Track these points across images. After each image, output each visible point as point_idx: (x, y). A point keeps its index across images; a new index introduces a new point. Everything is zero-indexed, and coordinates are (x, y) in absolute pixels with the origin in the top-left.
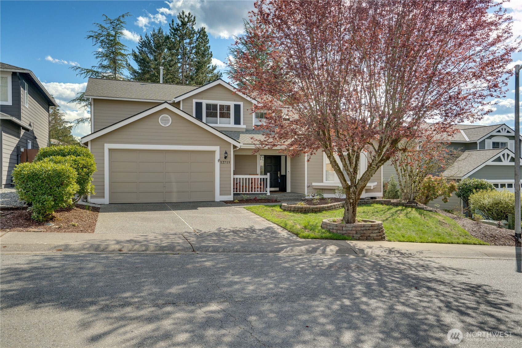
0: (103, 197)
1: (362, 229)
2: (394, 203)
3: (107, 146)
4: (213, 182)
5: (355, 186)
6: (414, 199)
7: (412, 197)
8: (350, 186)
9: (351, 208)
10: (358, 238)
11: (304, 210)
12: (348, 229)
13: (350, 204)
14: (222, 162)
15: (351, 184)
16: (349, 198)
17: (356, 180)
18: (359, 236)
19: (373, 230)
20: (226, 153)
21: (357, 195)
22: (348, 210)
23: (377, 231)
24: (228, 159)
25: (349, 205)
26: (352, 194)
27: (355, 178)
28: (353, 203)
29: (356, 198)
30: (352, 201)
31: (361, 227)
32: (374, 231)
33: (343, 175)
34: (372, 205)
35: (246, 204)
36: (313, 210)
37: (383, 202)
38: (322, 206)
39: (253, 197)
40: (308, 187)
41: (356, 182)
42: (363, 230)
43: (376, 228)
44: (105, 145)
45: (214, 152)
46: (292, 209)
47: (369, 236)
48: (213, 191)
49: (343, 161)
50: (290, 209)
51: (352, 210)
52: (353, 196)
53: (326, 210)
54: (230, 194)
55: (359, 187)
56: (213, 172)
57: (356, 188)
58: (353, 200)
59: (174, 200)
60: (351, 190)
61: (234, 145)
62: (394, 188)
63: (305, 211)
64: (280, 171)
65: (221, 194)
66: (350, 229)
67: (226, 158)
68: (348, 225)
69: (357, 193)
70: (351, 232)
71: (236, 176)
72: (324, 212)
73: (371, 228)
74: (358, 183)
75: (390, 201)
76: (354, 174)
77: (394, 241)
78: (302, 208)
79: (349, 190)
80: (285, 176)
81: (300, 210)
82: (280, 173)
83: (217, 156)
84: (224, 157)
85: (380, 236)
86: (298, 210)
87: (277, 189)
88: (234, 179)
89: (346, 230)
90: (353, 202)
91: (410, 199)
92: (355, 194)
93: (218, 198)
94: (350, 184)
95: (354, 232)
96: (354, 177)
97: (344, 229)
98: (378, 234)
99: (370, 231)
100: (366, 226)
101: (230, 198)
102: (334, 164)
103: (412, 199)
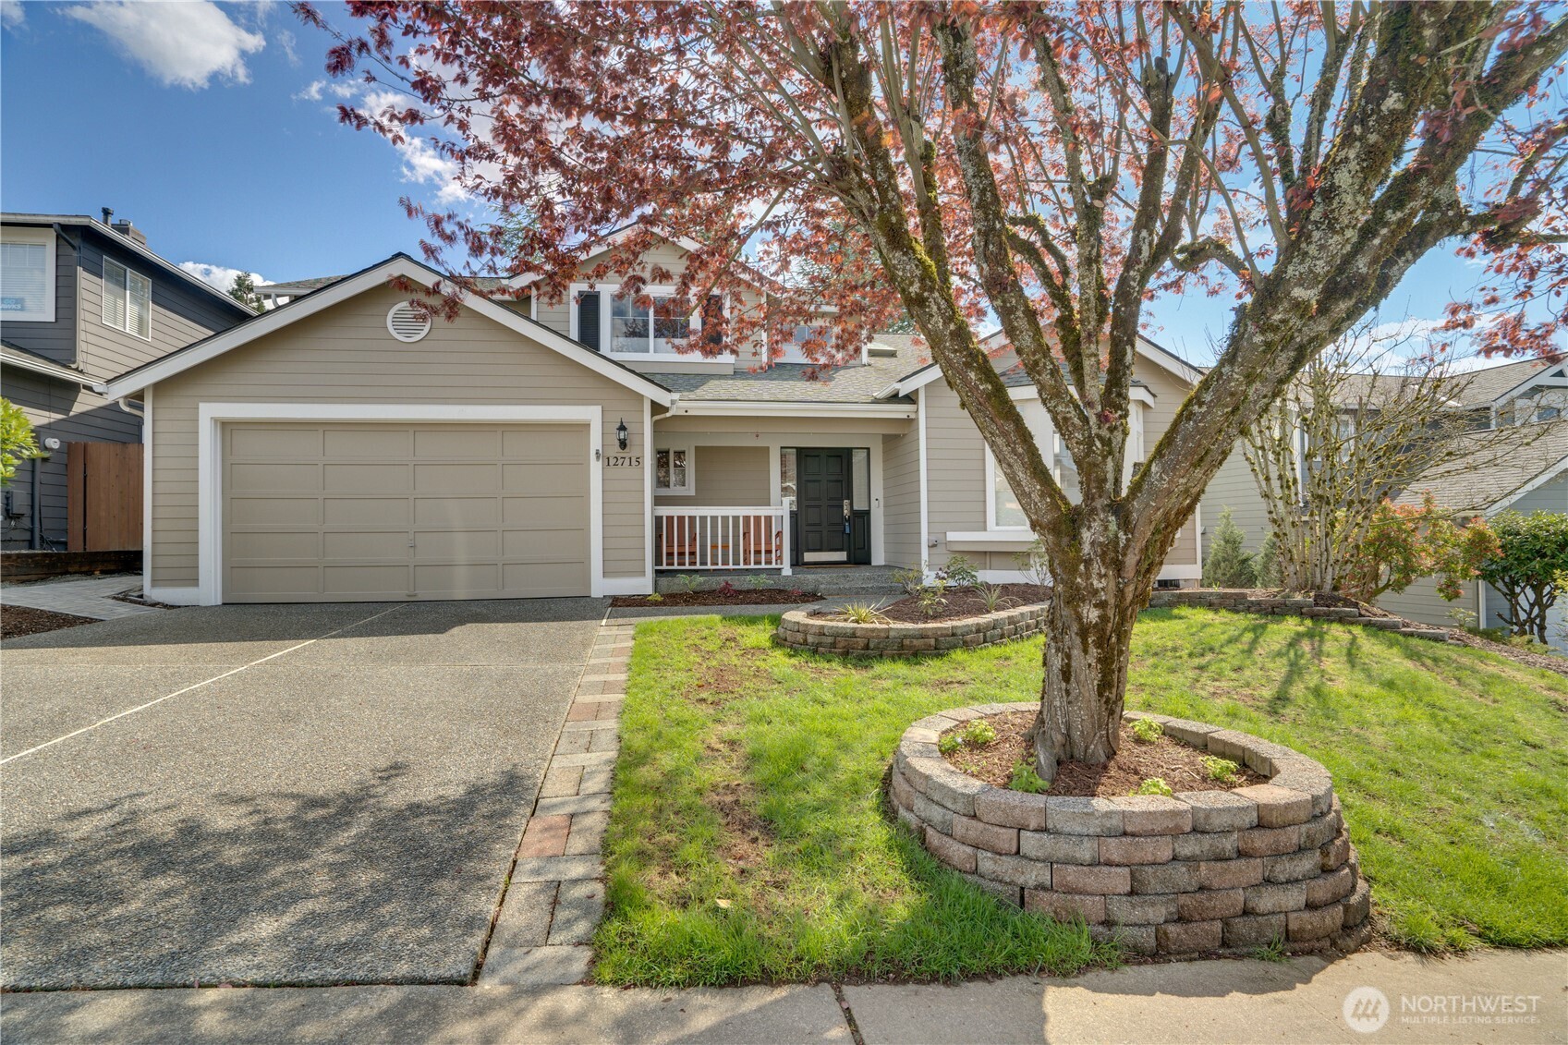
0: (194, 581)
1: (1189, 847)
2: (1259, 603)
3: (210, 412)
4: (584, 530)
5: (1119, 509)
6: (1335, 588)
7: (1329, 579)
8: (1077, 510)
9: (1086, 664)
10: (1147, 938)
11: (862, 642)
12: (1063, 848)
13: (1084, 632)
14: (612, 461)
15: (1088, 497)
16: (1075, 597)
17: (1118, 470)
18: (1158, 913)
19: (1278, 854)
20: (622, 428)
21: (1130, 570)
22: (1066, 674)
23: (1307, 864)
24: (632, 452)
25: (1072, 639)
26: (1097, 567)
27: (1113, 450)
28: (1100, 627)
29: (1120, 593)
30: (1092, 615)
31: (1176, 833)
32: (1285, 869)
33: (1026, 437)
34: (1176, 611)
35: (702, 608)
36: (902, 646)
37: (1213, 599)
38: (948, 624)
39: (717, 582)
40: (932, 546)
41: (1117, 481)
42: (1192, 860)
43: (1293, 836)
44: (202, 406)
45: (584, 427)
46: (810, 639)
47: (1246, 912)
48: (585, 562)
49: (1022, 323)
50: (800, 637)
51: (1094, 678)
52: (1101, 581)
53: (967, 645)
54: (643, 573)
55: (1146, 514)
56: (584, 496)
57: (1125, 524)
58: (1102, 605)
59: (461, 593)
60: (1086, 535)
61: (653, 403)
62: (1235, 549)
63: (867, 647)
64: (850, 497)
65: (606, 574)
66: (1086, 851)
67: (623, 444)
68: (1064, 809)
69: (1131, 560)
70: (1090, 880)
71: (665, 511)
72: (959, 655)
73: (1261, 840)
74: (1136, 488)
75: (1244, 596)
76: (1102, 418)
77: (1459, 950)
78: (854, 635)
79: (1075, 537)
80: (864, 516)
81: (842, 643)
82: (851, 504)
83: (595, 441)
84: (617, 443)
85: (1335, 901)
86: (833, 645)
87: (841, 556)
88: (658, 520)
89: (1051, 862)
90: (1104, 618)
91: (1319, 588)
92: (1118, 566)
93: (601, 586)
94: (1075, 497)
95: (1119, 880)
96: (1107, 443)
97: (1030, 842)
98: (1322, 889)
99: (1251, 871)
100: (1217, 822)
101: (643, 584)
102: (957, 359)
103: (1327, 587)
